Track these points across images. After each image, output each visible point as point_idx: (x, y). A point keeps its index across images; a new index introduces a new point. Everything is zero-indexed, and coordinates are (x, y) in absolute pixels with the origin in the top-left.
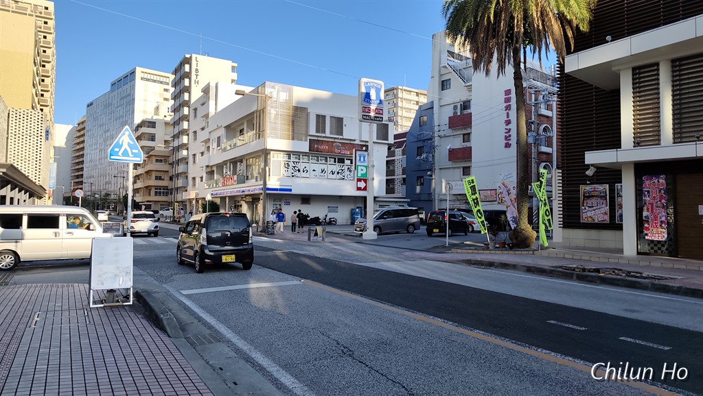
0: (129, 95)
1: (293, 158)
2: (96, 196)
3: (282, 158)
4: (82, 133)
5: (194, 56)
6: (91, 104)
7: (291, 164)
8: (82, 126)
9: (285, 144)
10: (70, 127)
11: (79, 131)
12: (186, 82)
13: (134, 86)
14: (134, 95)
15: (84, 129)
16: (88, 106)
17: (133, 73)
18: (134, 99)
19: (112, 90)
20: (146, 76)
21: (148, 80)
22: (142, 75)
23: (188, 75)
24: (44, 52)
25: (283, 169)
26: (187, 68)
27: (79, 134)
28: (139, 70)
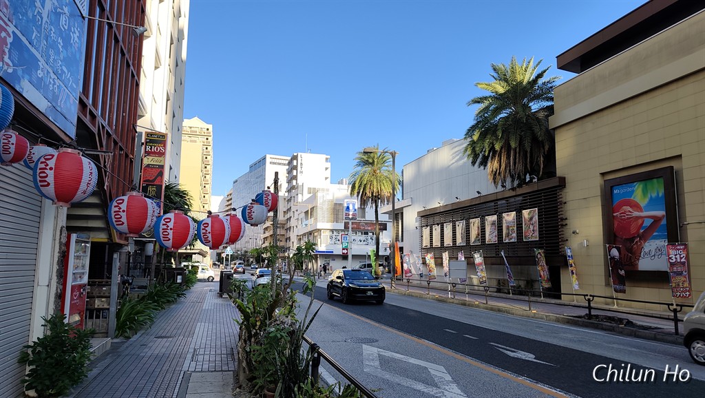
0: (262, 175)
1: (335, 233)
2: (239, 253)
3: (328, 233)
4: (230, 202)
5: (299, 154)
6: (236, 181)
7: (334, 237)
8: (230, 197)
9: (329, 226)
10: (222, 197)
11: (228, 201)
12: (295, 172)
13: (265, 168)
14: (265, 175)
15: (231, 199)
16: (234, 183)
17: (264, 159)
18: (265, 179)
19: (250, 172)
20: (273, 161)
21: (275, 163)
22: (271, 160)
23: (295, 168)
24: (206, 158)
25: (329, 240)
26: (295, 162)
27: (228, 203)
28: (268, 157)
